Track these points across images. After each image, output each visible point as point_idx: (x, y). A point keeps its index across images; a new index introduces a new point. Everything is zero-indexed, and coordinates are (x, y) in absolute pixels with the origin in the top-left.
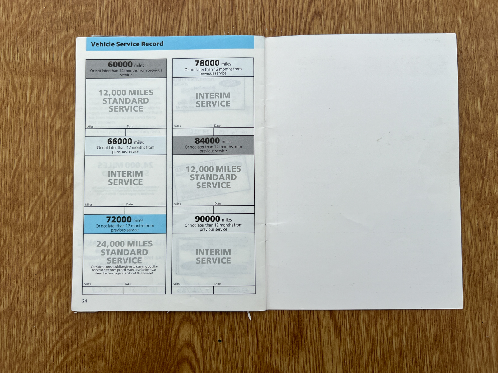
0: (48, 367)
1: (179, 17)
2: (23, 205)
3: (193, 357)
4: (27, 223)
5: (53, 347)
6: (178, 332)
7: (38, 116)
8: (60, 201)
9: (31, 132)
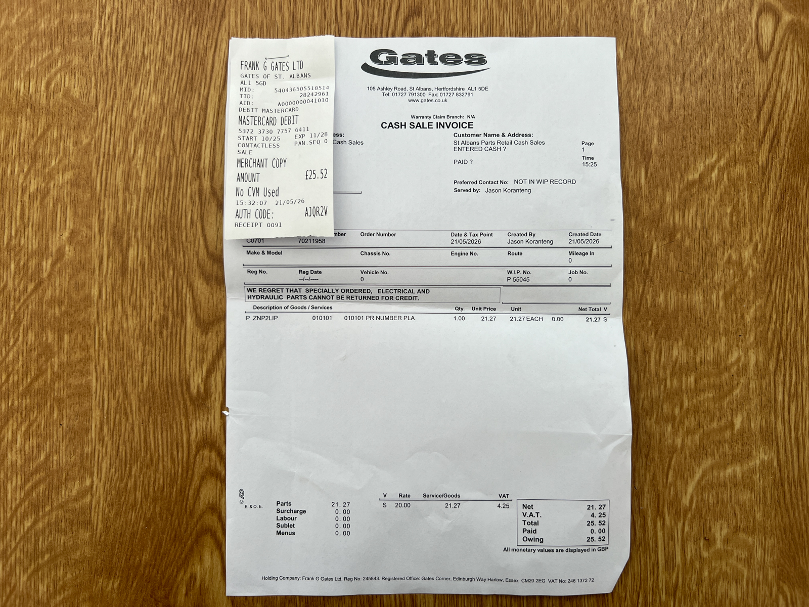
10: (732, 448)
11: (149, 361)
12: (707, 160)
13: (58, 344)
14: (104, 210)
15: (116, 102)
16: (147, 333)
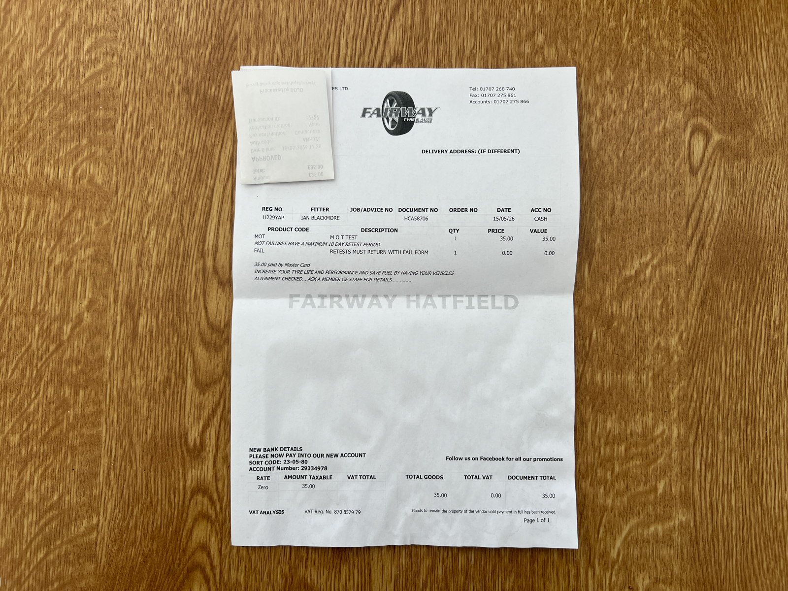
0: (23, 566)
1: (223, 133)
2: (5, 358)
3: (208, 563)
4: (9, 382)
5: (31, 542)
6: (191, 531)
7: (33, 246)
8: (54, 356)
9: (22, 265)
10: (655, 509)
11: (153, 416)
12: (643, 259)
13: (74, 398)
14: (119, 282)
15: (134, 189)
16: (152, 392)
